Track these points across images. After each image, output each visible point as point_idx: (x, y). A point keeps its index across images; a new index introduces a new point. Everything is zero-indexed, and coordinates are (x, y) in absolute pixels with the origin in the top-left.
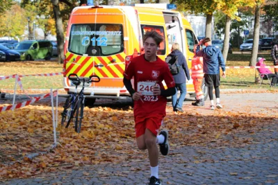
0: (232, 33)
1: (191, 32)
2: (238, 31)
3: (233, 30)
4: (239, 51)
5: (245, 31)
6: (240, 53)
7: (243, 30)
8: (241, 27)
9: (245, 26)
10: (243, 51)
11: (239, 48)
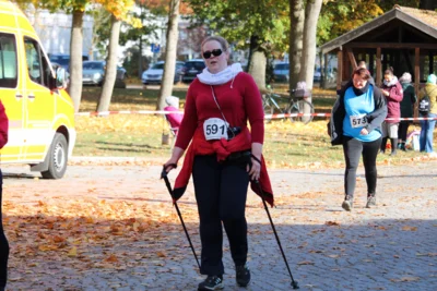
0: (129, 50)
1: (35, 43)
2: (140, 46)
3: (130, 44)
4: (139, 84)
5: (152, 45)
6: (141, 87)
7: (148, 44)
8: (144, 37)
9: (152, 35)
10: (148, 83)
11: (140, 78)
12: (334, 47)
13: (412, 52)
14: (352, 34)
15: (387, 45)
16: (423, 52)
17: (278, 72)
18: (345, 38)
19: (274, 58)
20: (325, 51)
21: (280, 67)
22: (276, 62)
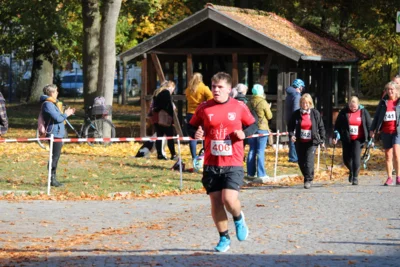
12: (137, 55)
13: (228, 58)
14: (157, 39)
15: (199, 52)
16: (241, 59)
17: (66, 85)
18: (149, 44)
19: (61, 69)
20: (127, 59)
21: (69, 79)
22: (64, 74)
